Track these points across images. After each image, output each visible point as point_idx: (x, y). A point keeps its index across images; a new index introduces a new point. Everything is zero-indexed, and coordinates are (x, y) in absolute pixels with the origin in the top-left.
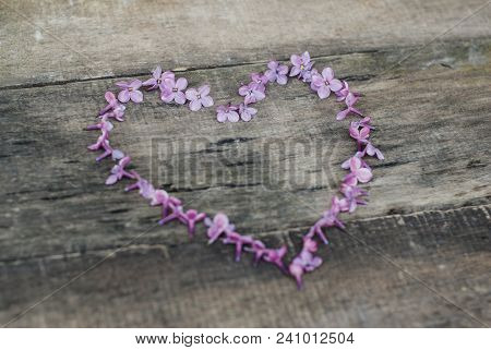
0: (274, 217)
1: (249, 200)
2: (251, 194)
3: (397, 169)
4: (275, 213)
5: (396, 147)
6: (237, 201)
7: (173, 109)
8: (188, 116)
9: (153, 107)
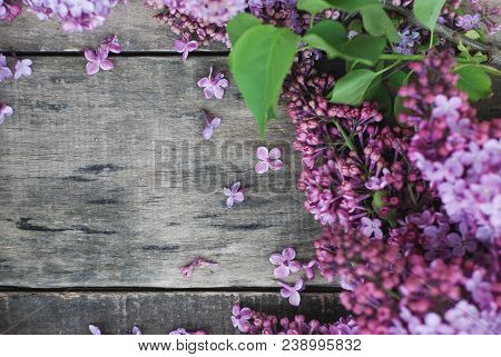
0: (117, 278)
1: (100, 253)
2: (103, 244)
3: (256, 233)
4: (119, 274)
5: (265, 202)
6: (87, 252)
7: (52, 114)
8: (64, 126)
9: (31, 107)
